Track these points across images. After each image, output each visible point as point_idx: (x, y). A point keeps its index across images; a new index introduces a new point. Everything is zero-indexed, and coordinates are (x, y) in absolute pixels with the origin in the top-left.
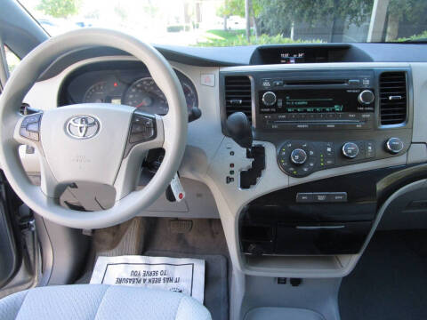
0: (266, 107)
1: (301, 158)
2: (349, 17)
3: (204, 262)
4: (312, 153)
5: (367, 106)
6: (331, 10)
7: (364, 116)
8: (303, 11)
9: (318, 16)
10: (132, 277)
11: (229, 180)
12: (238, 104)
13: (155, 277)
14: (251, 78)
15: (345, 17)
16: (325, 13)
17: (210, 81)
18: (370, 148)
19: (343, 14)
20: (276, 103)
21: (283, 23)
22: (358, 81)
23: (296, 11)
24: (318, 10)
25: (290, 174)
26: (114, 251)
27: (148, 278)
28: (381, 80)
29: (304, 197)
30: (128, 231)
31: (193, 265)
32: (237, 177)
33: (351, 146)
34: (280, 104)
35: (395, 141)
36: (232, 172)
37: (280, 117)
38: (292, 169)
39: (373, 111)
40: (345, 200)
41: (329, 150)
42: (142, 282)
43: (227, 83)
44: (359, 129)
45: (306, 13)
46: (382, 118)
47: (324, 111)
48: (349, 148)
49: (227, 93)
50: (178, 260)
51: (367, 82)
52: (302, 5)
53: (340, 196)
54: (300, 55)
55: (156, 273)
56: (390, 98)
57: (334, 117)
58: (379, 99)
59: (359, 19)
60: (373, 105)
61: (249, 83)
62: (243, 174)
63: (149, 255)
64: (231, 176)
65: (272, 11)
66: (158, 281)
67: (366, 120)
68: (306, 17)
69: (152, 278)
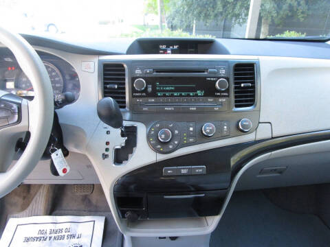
0: (138, 92)
1: (167, 136)
2: (234, 19)
3: (103, 218)
4: (176, 132)
5: (223, 92)
6: (221, 13)
7: (220, 100)
8: (200, 13)
9: (212, 17)
10: (39, 236)
11: (105, 156)
12: (115, 89)
13: (60, 234)
14: (125, 66)
15: (231, 19)
16: (216, 16)
17: (90, 68)
18: (225, 127)
19: (229, 16)
20: (146, 88)
21: (186, 21)
22: (216, 70)
23: (195, 12)
24: (211, 13)
25: (158, 151)
26: (24, 213)
27: (53, 235)
28: (235, 70)
29: (169, 171)
30: (38, 194)
31: (94, 221)
32: (111, 154)
33: (209, 126)
34: (150, 89)
35: (246, 121)
36: (107, 150)
37: (149, 100)
38: (159, 146)
39: (228, 96)
40: (205, 172)
41: (191, 129)
42: (48, 239)
43: (105, 70)
44: (216, 111)
45: (203, 15)
46: (236, 102)
47: (189, 96)
48: (208, 128)
49: (105, 79)
50: (82, 217)
51: (223, 72)
52: (199, 9)
53: (200, 169)
54: (176, 47)
55: (61, 230)
56: (242, 85)
57: (195, 102)
58: (233, 86)
59: (241, 20)
60: (228, 91)
61: (124, 70)
62: (117, 151)
63: (56, 215)
64: (106, 153)
65: (177, 12)
66: (62, 237)
67: (222, 104)
68: (202, 17)
69: (57, 236)
